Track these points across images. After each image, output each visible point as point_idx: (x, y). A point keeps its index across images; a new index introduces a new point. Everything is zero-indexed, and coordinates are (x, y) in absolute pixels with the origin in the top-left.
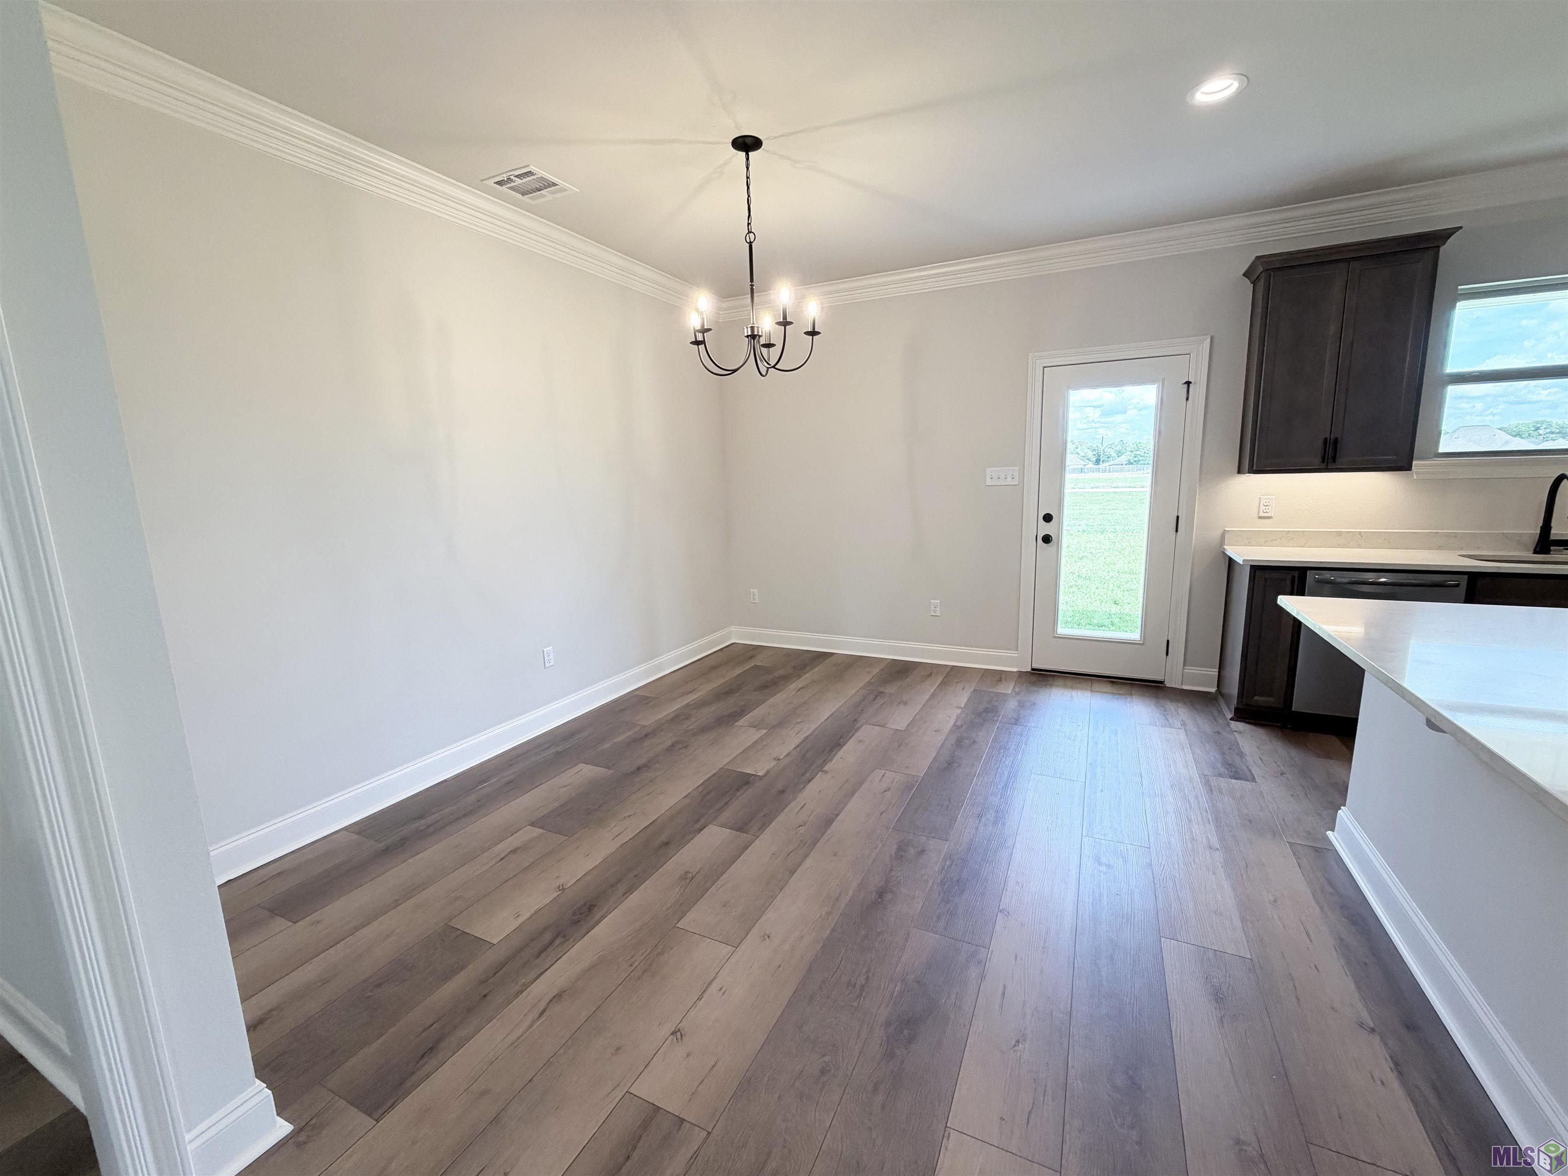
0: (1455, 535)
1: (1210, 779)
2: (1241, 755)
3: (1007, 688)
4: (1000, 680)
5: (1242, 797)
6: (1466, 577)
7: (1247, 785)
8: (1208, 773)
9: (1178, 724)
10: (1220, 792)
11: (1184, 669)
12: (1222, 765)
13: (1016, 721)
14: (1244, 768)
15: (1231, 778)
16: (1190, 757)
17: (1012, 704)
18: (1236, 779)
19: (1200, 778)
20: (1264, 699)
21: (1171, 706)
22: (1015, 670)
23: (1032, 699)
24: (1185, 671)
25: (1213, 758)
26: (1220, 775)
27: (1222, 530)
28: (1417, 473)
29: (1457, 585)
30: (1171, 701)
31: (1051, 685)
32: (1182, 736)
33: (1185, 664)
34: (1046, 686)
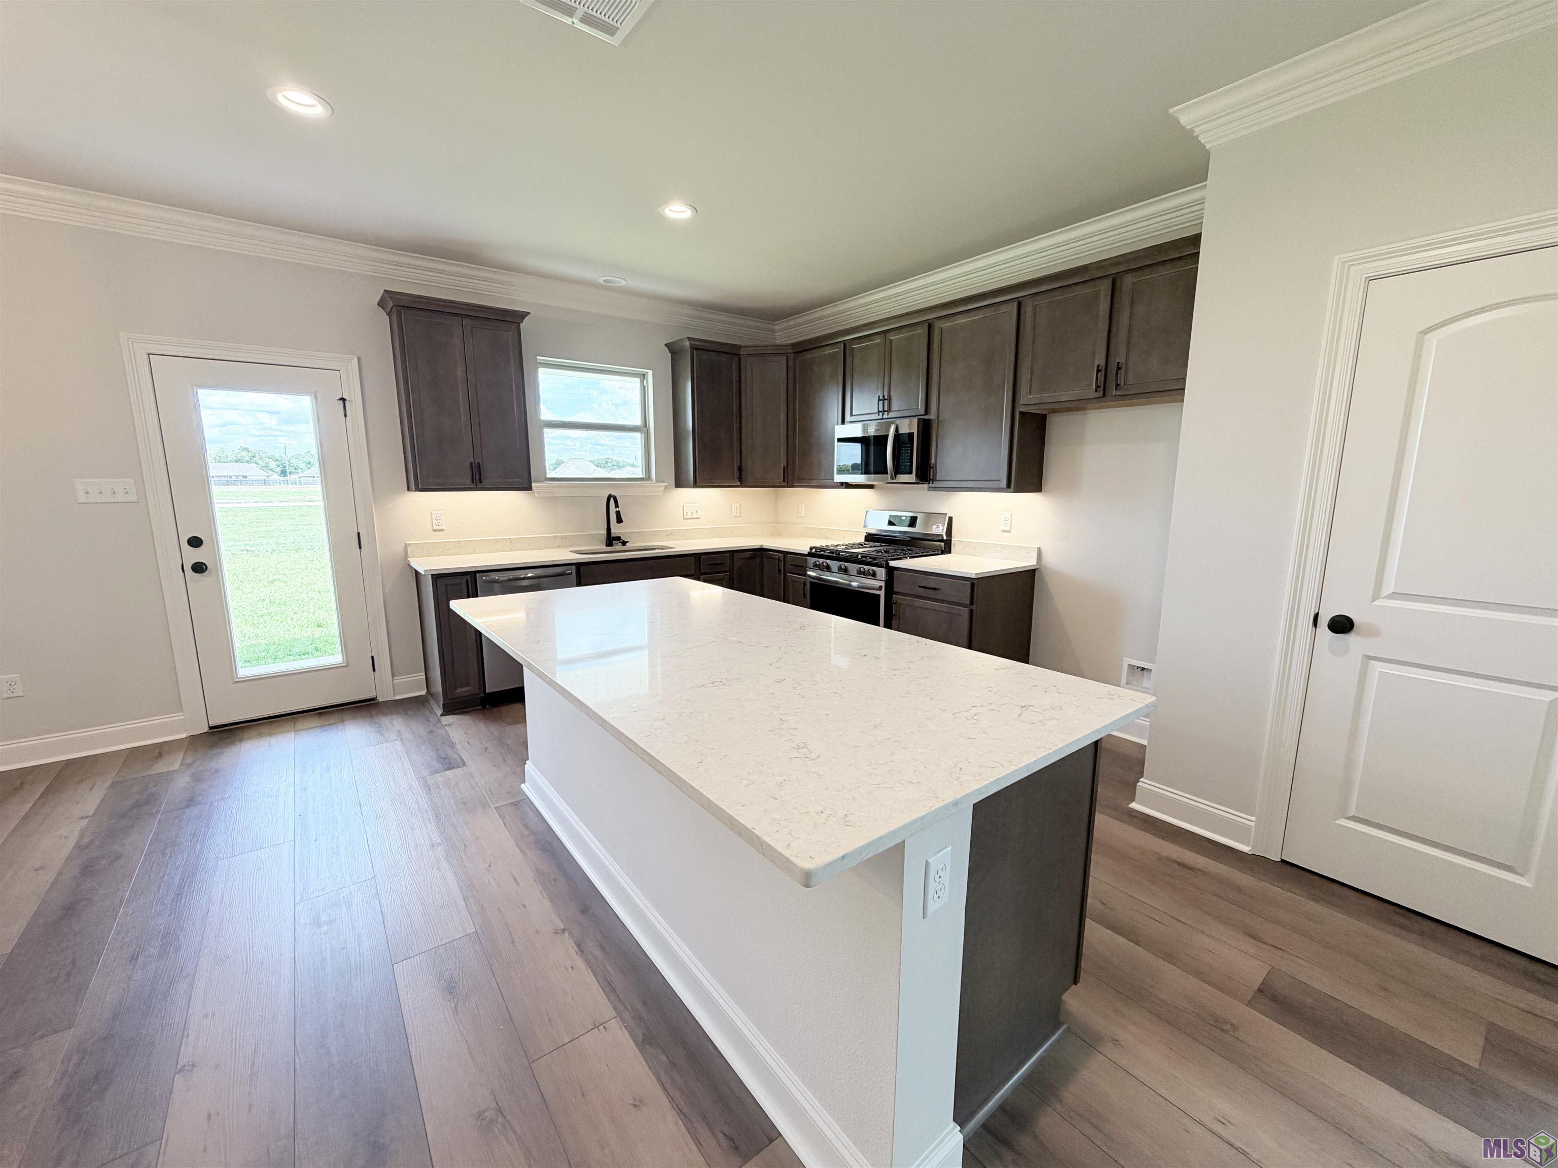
0: (565, 538)
1: (428, 778)
2: (452, 745)
3: (174, 763)
4: (160, 755)
5: (457, 784)
6: (574, 567)
7: (458, 771)
8: (426, 774)
9: (393, 736)
10: (438, 787)
11: (393, 680)
12: (437, 761)
13: (191, 801)
14: (456, 756)
15: (446, 770)
16: (408, 765)
17: (182, 781)
18: (450, 769)
19: (419, 781)
20: (463, 689)
21: (385, 721)
22: (184, 736)
23: (214, 765)
24: (395, 681)
25: (428, 758)
26: (436, 772)
27: (404, 545)
28: (538, 493)
29: (571, 574)
30: (385, 715)
31: (241, 740)
32: (398, 745)
33: (393, 676)
34: (233, 743)
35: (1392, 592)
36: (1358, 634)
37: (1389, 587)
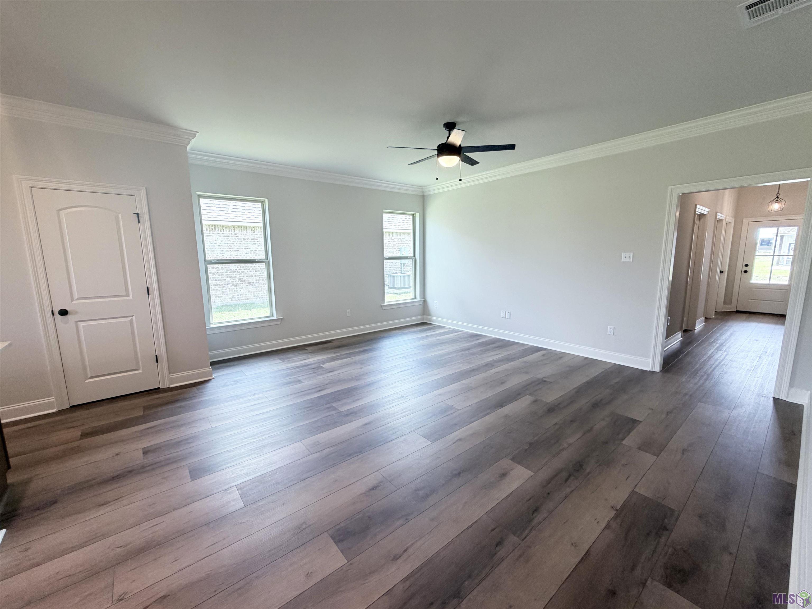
35: (77, 297)
36: (70, 314)
37: (76, 297)
